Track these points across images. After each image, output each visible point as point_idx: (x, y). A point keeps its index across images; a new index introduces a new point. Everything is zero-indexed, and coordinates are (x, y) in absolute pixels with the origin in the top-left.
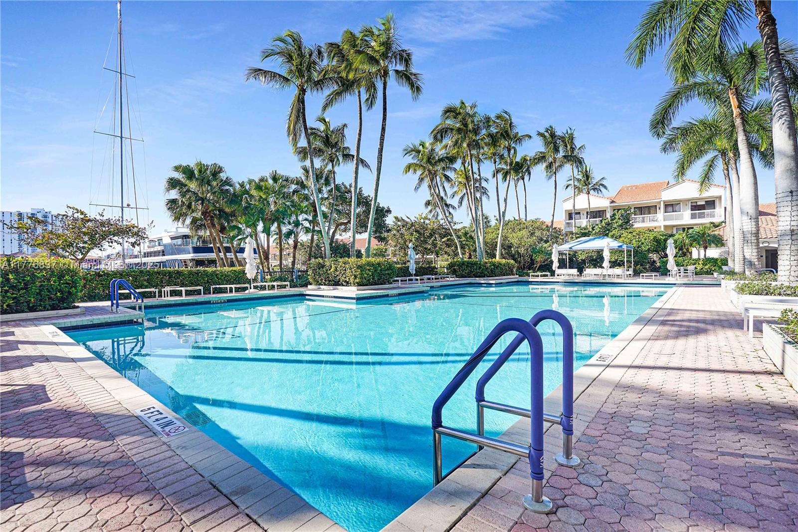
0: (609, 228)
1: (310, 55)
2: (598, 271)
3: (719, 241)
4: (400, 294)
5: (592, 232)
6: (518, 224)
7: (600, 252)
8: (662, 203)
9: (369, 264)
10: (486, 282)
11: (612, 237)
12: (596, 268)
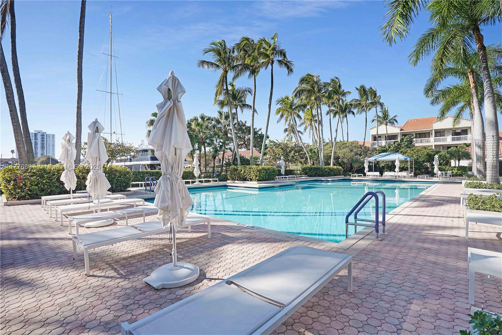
0: (399, 147)
1: (230, 52)
2: (392, 173)
3: (467, 156)
4: (280, 186)
5: (388, 149)
6: (343, 145)
7: (393, 162)
8: (433, 131)
9: (264, 169)
10: (325, 179)
11: (401, 152)
12: (391, 171)
